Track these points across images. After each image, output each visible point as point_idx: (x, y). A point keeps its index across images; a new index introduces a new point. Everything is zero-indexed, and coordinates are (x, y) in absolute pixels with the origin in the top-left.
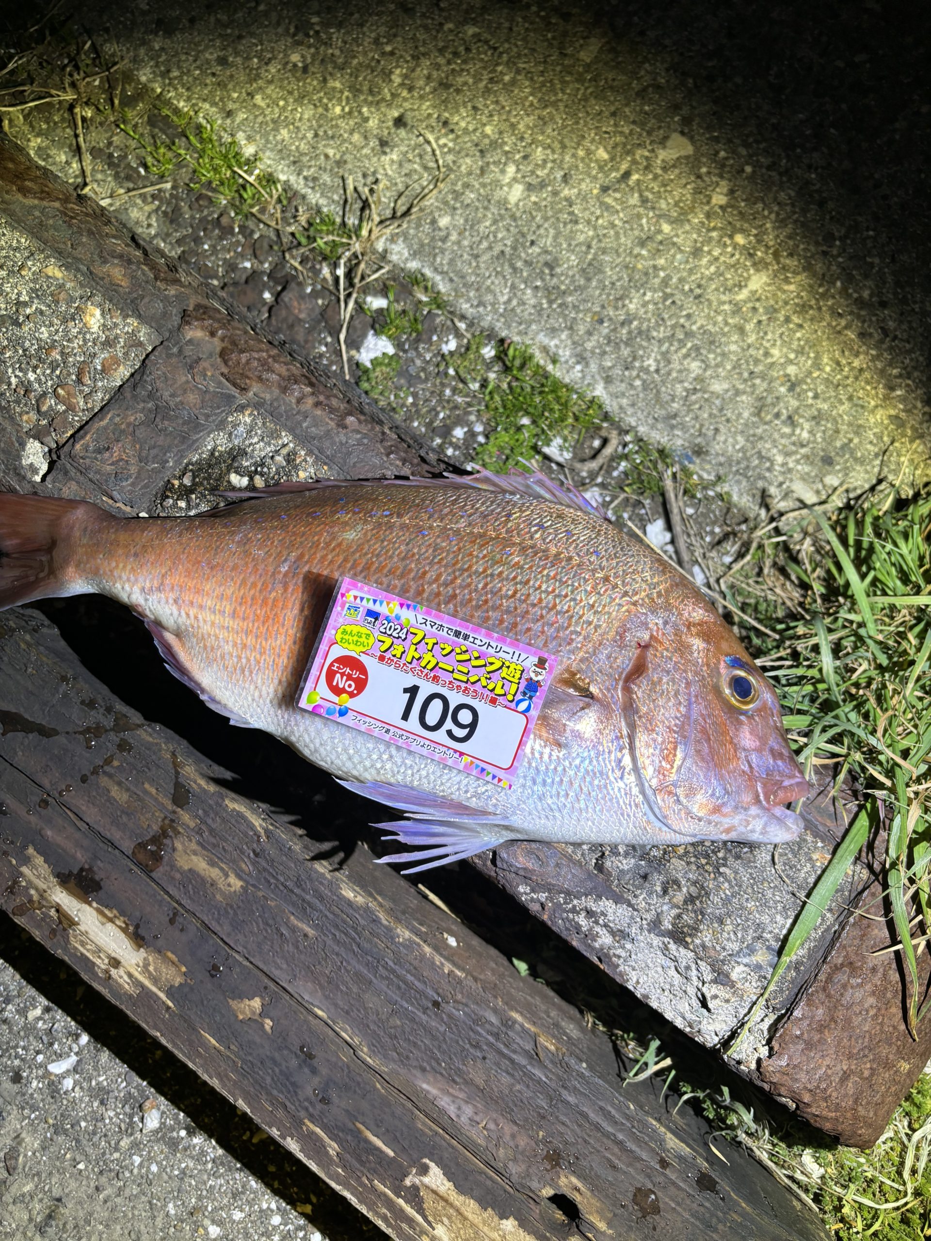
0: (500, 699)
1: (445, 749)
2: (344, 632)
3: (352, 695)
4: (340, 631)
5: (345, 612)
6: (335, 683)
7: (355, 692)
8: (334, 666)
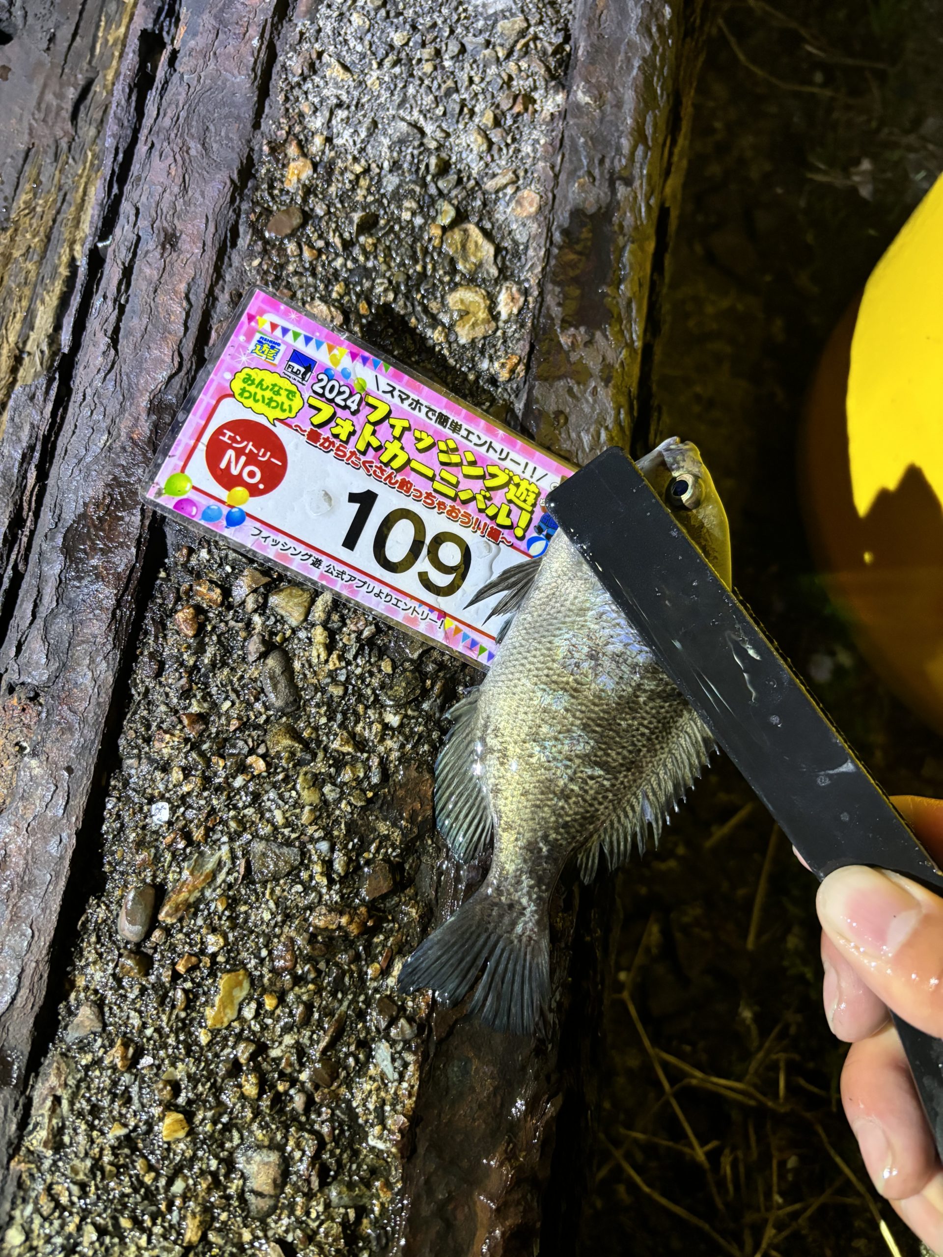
0: (506, 533)
2: (248, 380)
3: (254, 491)
4: (241, 376)
5: (251, 347)
6: (223, 465)
7: (261, 486)
8: (224, 435)
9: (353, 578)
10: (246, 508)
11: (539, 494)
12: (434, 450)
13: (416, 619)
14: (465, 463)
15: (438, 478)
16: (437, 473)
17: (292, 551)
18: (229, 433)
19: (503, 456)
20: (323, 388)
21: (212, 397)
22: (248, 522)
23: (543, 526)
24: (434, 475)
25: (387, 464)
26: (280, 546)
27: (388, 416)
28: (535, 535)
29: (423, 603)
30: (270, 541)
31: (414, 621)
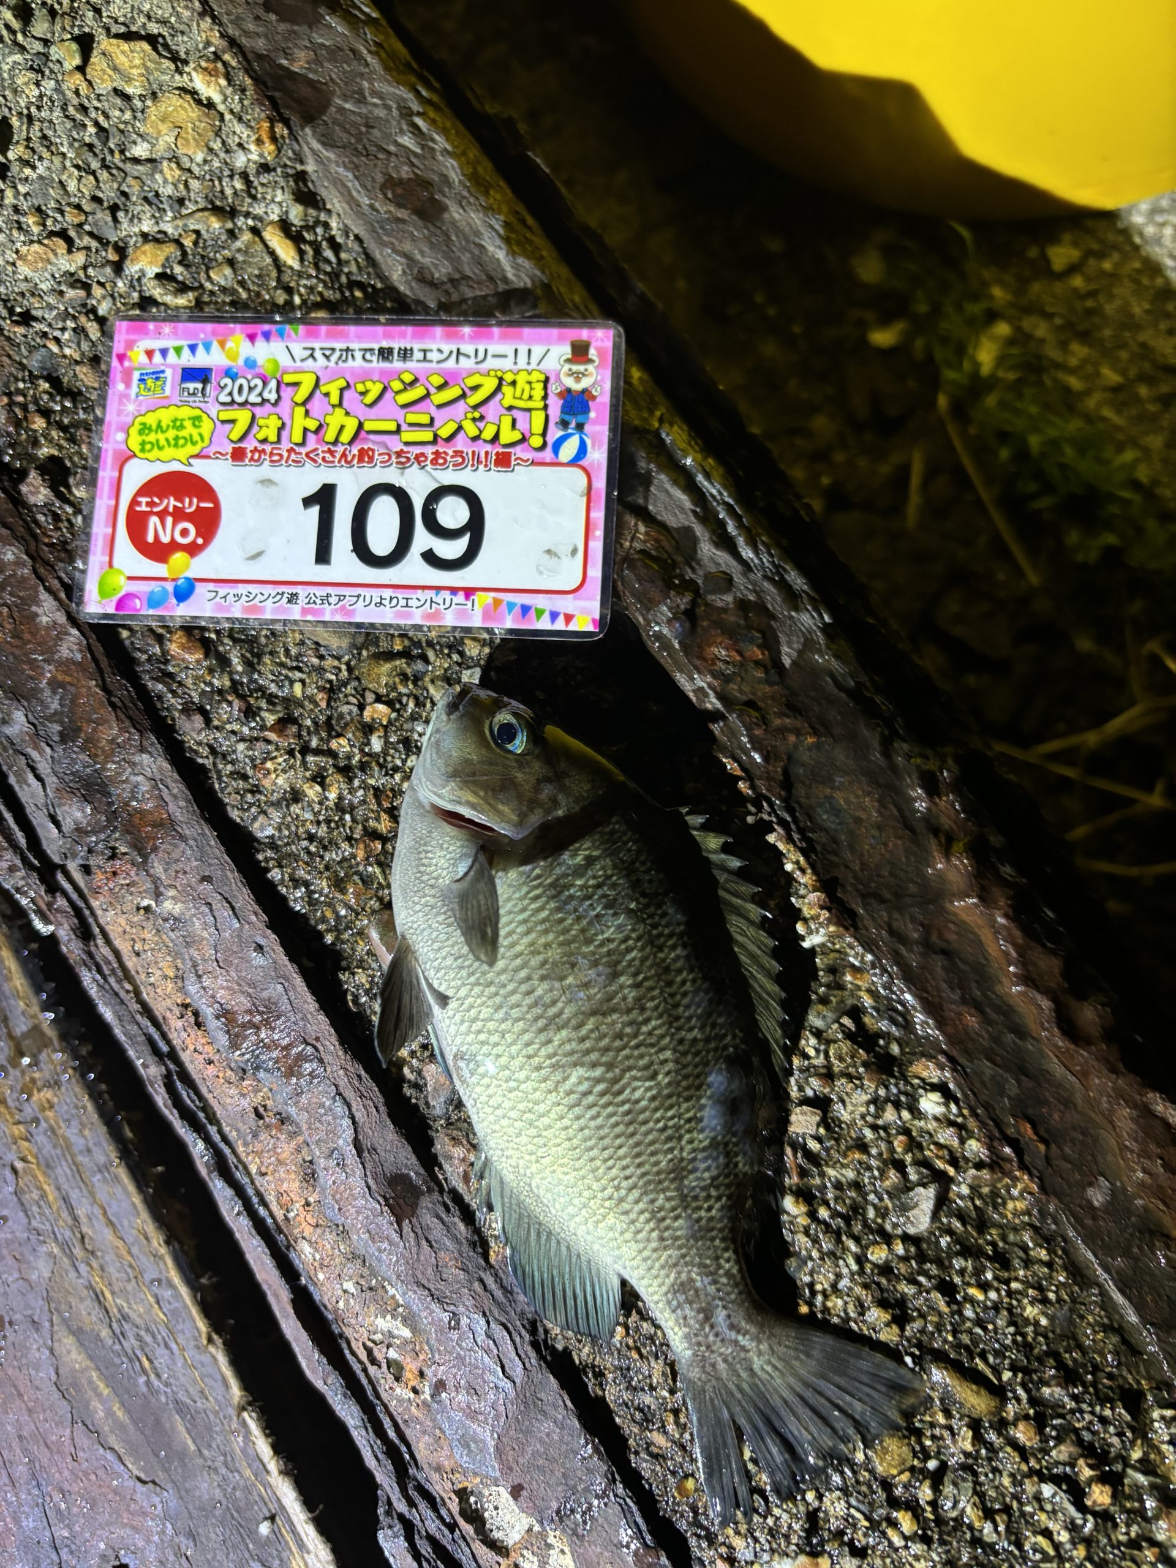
0: (518, 452)
1: (432, 594)
2: (145, 429)
3: (193, 550)
5: (134, 389)
6: (150, 539)
7: (200, 541)
8: (139, 504)
9: (343, 597)
10: (191, 574)
11: (546, 381)
12: (388, 395)
13: (438, 611)
14: (433, 390)
15: (404, 427)
16: (401, 422)
17: (260, 598)
18: (144, 500)
19: (481, 355)
20: (230, 394)
21: (113, 469)
22: (200, 588)
23: (567, 418)
24: (399, 426)
25: (336, 442)
26: (244, 598)
27: (317, 385)
28: (560, 433)
29: (438, 589)
30: (230, 598)
31: (437, 615)
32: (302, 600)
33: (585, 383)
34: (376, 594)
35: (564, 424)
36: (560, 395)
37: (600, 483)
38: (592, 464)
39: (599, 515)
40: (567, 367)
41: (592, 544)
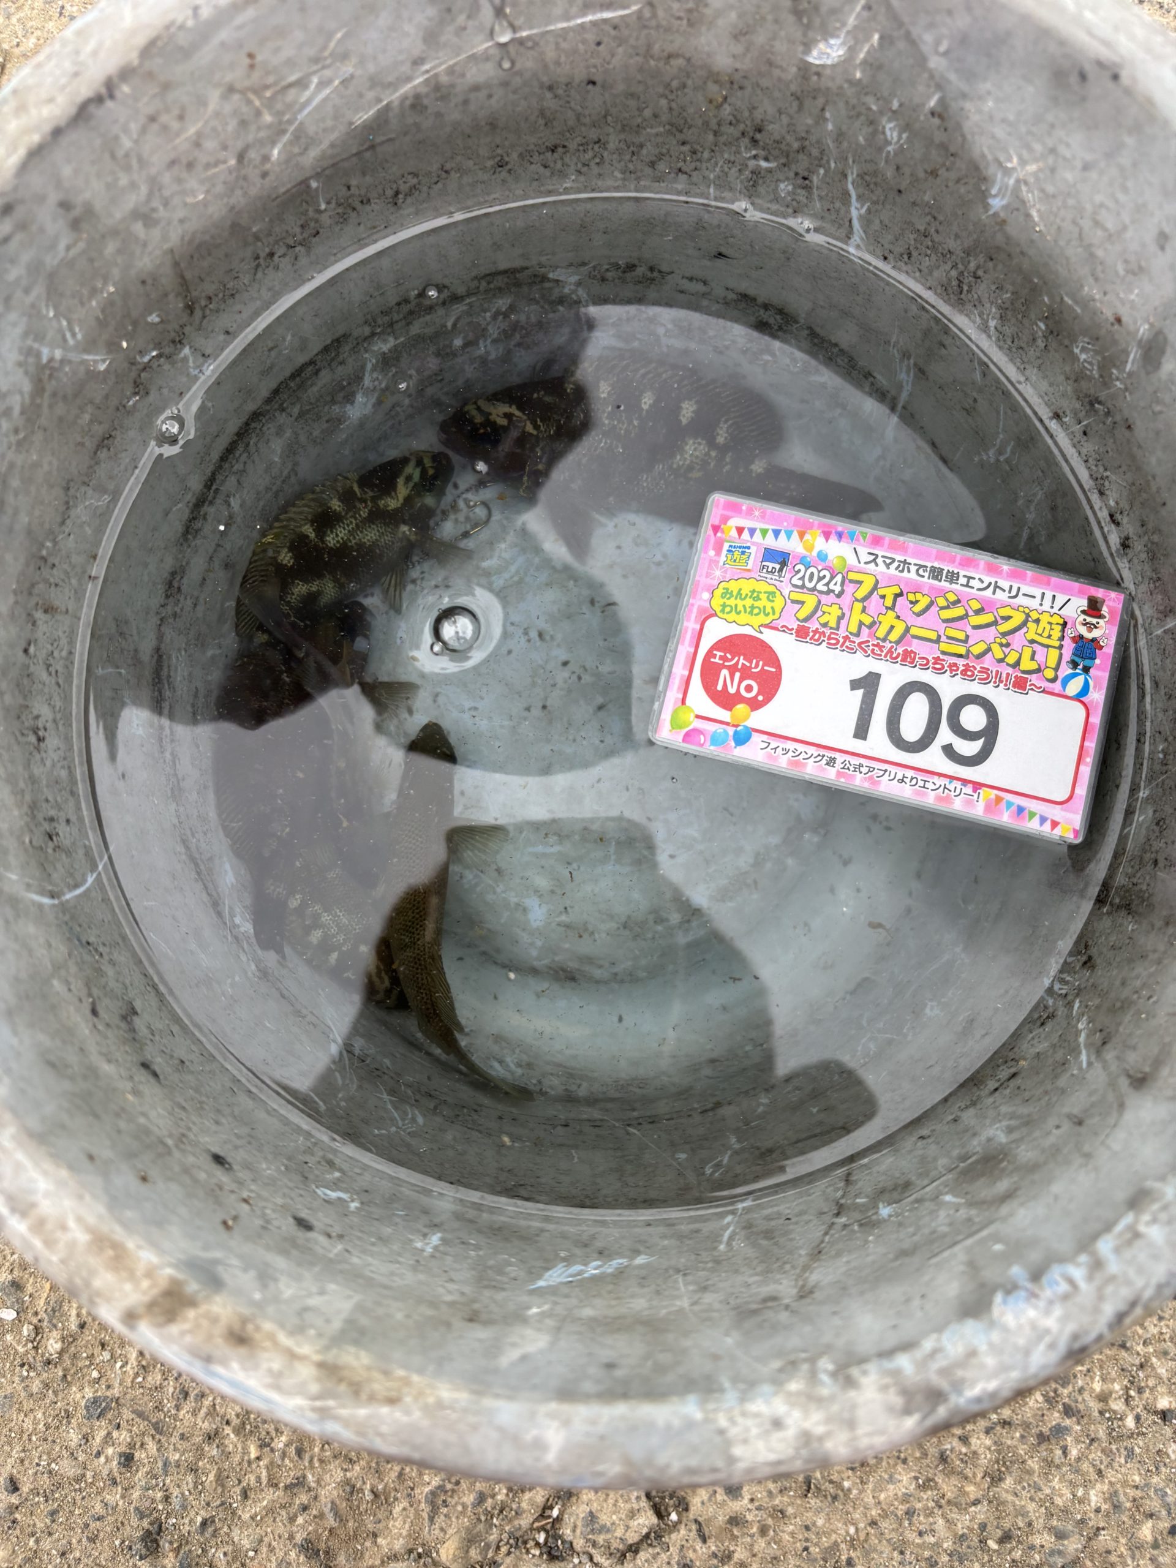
0: (1034, 679)
1: (946, 781)
2: (727, 593)
3: (754, 705)
4: (718, 593)
5: (723, 558)
6: (720, 687)
7: (761, 698)
9: (871, 769)
10: (750, 723)
11: (1065, 624)
12: (934, 609)
13: (948, 796)
14: (971, 613)
15: (943, 638)
16: (941, 633)
17: (803, 755)
18: (719, 654)
19: (1014, 593)
20: (802, 578)
21: (696, 622)
22: (756, 738)
23: (1077, 659)
24: (939, 637)
25: (884, 640)
26: (791, 754)
27: (875, 588)
28: (1071, 671)
29: (952, 778)
30: (779, 750)
31: (947, 800)
32: (838, 765)
33: (1096, 633)
34: (900, 773)
35: (1075, 665)
36: (1074, 639)
37: (1097, 720)
38: (1092, 702)
39: (1092, 745)
40: (1083, 617)
41: (1082, 768)
